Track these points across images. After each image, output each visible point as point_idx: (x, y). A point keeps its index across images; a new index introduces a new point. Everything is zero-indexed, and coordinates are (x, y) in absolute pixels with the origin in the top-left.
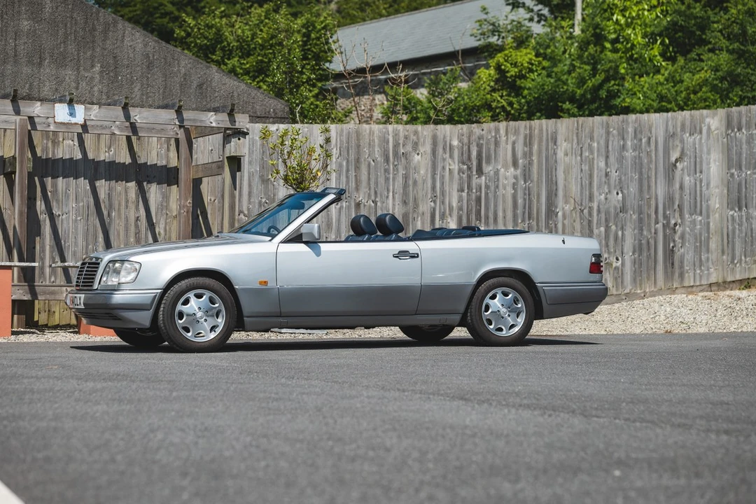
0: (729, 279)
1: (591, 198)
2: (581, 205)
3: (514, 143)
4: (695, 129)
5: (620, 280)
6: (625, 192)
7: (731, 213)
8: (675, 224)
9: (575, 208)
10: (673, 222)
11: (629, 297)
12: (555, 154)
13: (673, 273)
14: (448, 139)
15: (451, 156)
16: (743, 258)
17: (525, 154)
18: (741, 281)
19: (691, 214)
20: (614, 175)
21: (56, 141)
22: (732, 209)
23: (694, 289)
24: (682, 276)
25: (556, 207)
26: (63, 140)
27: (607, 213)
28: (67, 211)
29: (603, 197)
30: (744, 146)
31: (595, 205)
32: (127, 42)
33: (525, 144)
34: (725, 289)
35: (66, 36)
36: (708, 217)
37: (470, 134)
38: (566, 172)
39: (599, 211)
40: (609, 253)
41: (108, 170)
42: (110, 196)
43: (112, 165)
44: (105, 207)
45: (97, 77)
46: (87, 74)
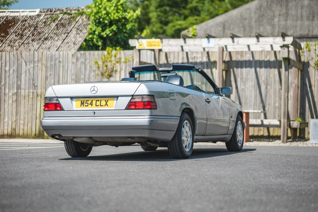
21: (243, 56)
28: (247, 86)
41: (266, 67)
42: (267, 79)
43: (268, 64)
44: (265, 84)
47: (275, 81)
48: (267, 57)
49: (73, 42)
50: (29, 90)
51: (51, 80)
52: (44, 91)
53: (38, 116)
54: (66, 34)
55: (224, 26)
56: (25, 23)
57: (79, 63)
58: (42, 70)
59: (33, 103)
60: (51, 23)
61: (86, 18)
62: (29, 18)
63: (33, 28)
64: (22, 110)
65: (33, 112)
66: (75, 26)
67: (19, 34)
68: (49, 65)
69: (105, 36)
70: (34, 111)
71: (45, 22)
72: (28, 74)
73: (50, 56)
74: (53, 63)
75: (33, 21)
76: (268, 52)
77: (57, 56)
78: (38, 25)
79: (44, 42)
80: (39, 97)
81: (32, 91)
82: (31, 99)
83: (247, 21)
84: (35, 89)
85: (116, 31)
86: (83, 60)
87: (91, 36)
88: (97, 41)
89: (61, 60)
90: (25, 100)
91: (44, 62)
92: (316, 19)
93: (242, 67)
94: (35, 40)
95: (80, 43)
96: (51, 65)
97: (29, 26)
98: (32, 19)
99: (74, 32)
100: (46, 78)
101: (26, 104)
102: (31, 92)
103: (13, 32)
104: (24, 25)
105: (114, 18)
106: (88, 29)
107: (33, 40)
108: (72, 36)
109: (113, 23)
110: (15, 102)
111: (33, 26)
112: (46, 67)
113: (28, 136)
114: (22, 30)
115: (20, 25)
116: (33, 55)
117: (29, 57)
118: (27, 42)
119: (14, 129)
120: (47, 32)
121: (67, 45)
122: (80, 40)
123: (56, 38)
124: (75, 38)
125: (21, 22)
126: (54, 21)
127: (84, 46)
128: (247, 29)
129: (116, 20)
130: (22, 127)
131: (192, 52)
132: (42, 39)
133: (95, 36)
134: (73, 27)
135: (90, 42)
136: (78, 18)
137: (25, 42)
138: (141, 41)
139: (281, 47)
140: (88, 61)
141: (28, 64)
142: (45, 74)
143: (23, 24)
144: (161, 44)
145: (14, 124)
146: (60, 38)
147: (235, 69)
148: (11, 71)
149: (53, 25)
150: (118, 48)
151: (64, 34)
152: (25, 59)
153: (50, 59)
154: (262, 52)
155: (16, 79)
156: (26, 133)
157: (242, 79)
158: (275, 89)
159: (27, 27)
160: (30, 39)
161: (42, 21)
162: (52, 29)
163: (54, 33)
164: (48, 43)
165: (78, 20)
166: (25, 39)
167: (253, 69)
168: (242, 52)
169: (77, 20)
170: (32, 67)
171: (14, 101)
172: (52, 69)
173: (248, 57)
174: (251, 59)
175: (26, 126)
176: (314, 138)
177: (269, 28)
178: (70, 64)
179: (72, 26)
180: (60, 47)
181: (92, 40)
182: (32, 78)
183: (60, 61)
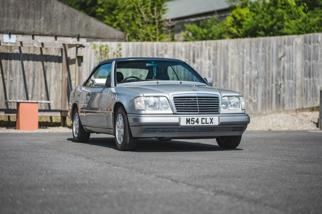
0: (305, 107)
1: (243, 73)
2: (239, 76)
3: (209, 50)
4: (290, 43)
5: (256, 108)
6: (259, 70)
7: (306, 79)
8: (281, 84)
9: (236, 77)
10: (279, 83)
11: (260, 114)
12: (227, 54)
13: (280, 105)
14: (180, 48)
15: (182, 55)
16: (311, 98)
17: (214, 55)
18: (310, 108)
19: (288, 79)
20: (254, 63)
21: (11, 50)
22: (307, 77)
23: (289, 111)
24: (283, 106)
25: (228, 76)
26: (14, 49)
27: (250, 79)
28: (16, 79)
29: (248, 72)
30: (312, 51)
31: (245, 76)
32: (55, 8)
33: (214, 50)
34: (303, 111)
35: (29, 6)
36: (296, 81)
37: (190, 45)
38: (232, 62)
39: (247, 78)
40: (251, 96)
41: (33, 60)
44: (32, 77)
45: (42, 22)
46: (38, 21)
154: (30, 48)
168: (11, 47)
173: (16, 51)
174: (19, 53)
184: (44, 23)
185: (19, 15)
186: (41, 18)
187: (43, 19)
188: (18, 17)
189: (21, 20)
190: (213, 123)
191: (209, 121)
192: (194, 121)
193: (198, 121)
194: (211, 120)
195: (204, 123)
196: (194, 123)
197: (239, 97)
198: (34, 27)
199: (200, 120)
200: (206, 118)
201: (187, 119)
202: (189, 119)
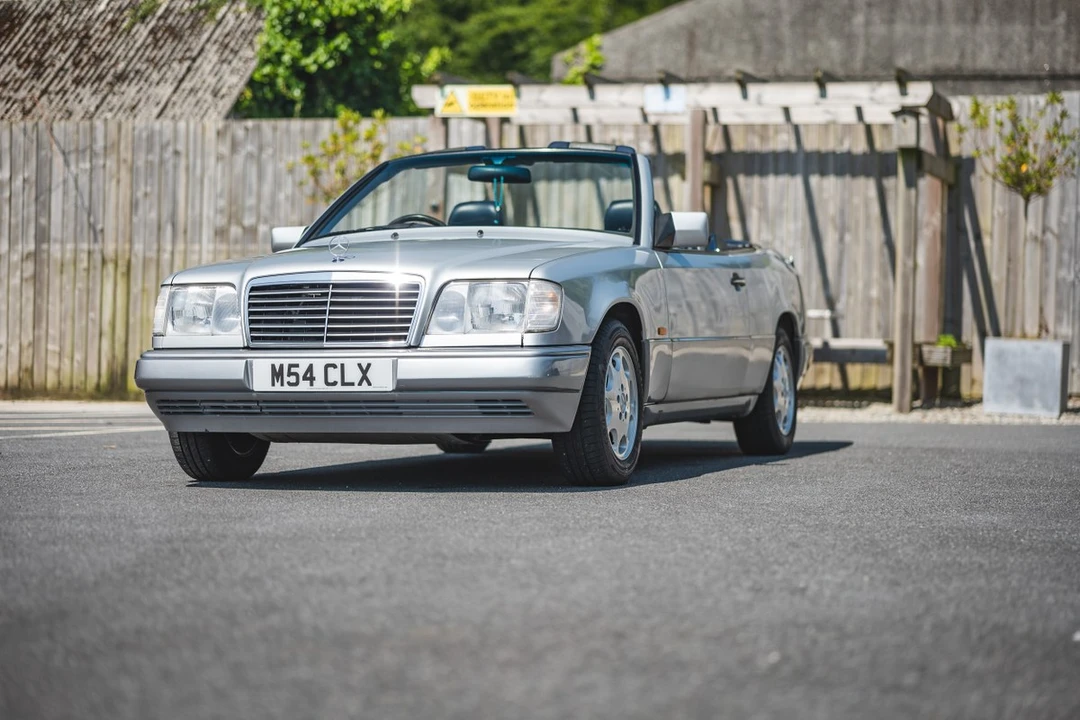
41: (840, 172)
42: (842, 212)
43: (844, 165)
44: (835, 227)
45: (1061, 32)
46: (1046, 29)
47: (868, 218)
48: (841, 143)
49: (211, 88)
50: (75, 241)
51: (150, 211)
52: (127, 246)
53: (106, 328)
54: (187, 64)
55: (691, 37)
56: (46, 26)
57: (240, 159)
58: (118, 182)
59: (91, 285)
60: (133, 25)
61: (249, 9)
62: (57, 9)
63: (76, 42)
64: (54, 308)
65: (91, 315)
66: (215, 37)
67: (28, 61)
68: (141, 163)
69: (313, 68)
70: (93, 309)
71: (113, 23)
72: (72, 193)
73: (144, 135)
74: (154, 158)
75: (74, 17)
76: (847, 128)
77: (168, 134)
78: (92, 32)
79: (116, 88)
80: (110, 267)
81: (85, 246)
82: (84, 274)
83: (766, 23)
84: (96, 240)
85: (350, 52)
86: (250, 148)
87: (267, 70)
88: (288, 87)
89: (181, 147)
90: (65, 277)
91: (126, 154)
92: (984, 17)
93: (763, 173)
94: (84, 81)
95: (235, 93)
96: (149, 164)
97: (60, 33)
98: (68, 12)
99: (212, 55)
100: (134, 205)
101: (68, 287)
102: (82, 251)
103: (10, 54)
104: (44, 31)
105: (341, 10)
106: (258, 47)
107: (77, 81)
108: (207, 67)
109: (339, 26)
110: (31, 283)
111: (75, 34)
112: (132, 170)
113: (75, 392)
114: (40, 46)
115: (32, 29)
116: (88, 130)
117: (75, 137)
118: (58, 88)
119: (26, 370)
120: (123, 56)
121: (192, 100)
122: (234, 83)
123: (155, 76)
124: (218, 77)
125: (34, 21)
126: (143, 18)
127: (247, 103)
128: (767, 47)
129: (349, 18)
130: (53, 363)
131: (605, 127)
132: (109, 78)
133: (281, 70)
134: (208, 40)
135: (267, 90)
136: (224, 9)
137: (51, 88)
138: (452, 93)
139: (896, 114)
140: (270, 151)
141: (72, 158)
142: (128, 193)
143: (41, 26)
144: (515, 100)
145: (28, 354)
146: (167, 76)
147: (742, 179)
148: (18, 183)
149: (142, 32)
150: (379, 113)
151: (181, 61)
152: (62, 145)
153: (144, 144)
154: (826, 126)
155: (33, 209)
156: (66, 383)
157: (763, 210)
158: (868, 244)
159: (56, 38)
160: (68, 78)
161: (101, 18)
162: (137, 45)
163: (145, 57)
164: (130, 91)
165: (224, 17)
166: (52, 76)
167: (798, 180)
168: (765, 127)
169: (219, 16)
170: (86, 170)
171: (27, 280)
172: (152, 175)
173: (783, 142)
174: (793, 147)
175: (67, 361)
176: (996, 398)
177: (834, 45)
178: (212, 160)
179: (205, 36)
180: (170, 105)
181: (271, 80)
182: (87, 203)
183: (176, 153)
184: (1068, 31)
185: (977, 12)
186: (1054, 15)
187: (1062, 18)
188: (976, 20)
189: (987, 28)
190: (370, 384)
191: (352, 374)
192: (296, 374)
193: (312, 374)
194: (364, 371)
195: (335, 383)
196: (297, 384)
197: (525, 283)
198: (1030, 50)
199: (318, 373)
200: (342, 365)
201: (273, 366)
202: (282, 366)
